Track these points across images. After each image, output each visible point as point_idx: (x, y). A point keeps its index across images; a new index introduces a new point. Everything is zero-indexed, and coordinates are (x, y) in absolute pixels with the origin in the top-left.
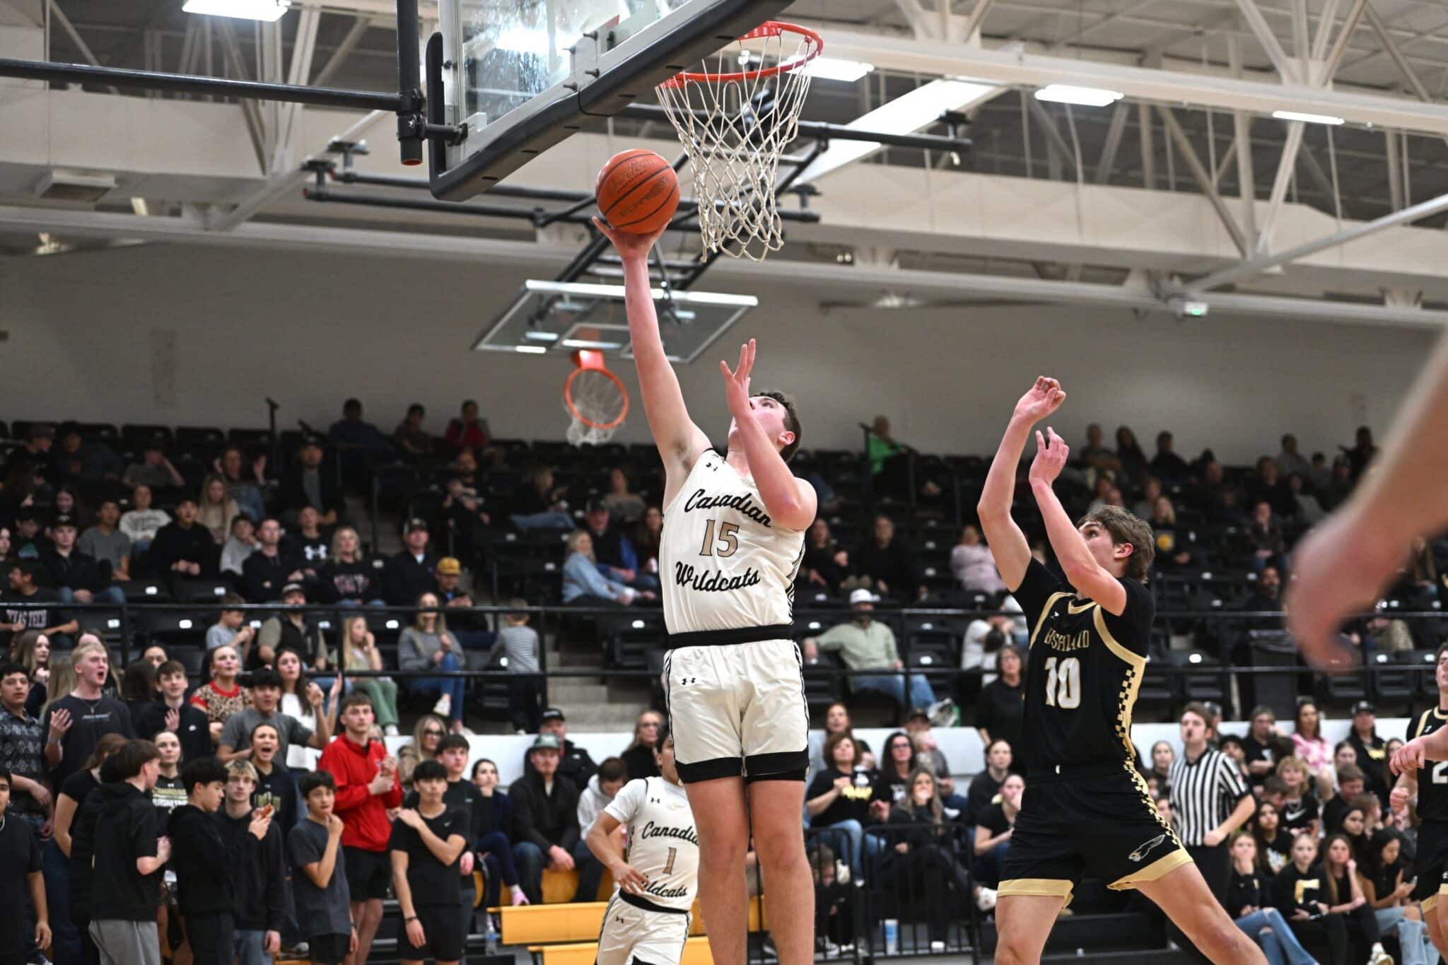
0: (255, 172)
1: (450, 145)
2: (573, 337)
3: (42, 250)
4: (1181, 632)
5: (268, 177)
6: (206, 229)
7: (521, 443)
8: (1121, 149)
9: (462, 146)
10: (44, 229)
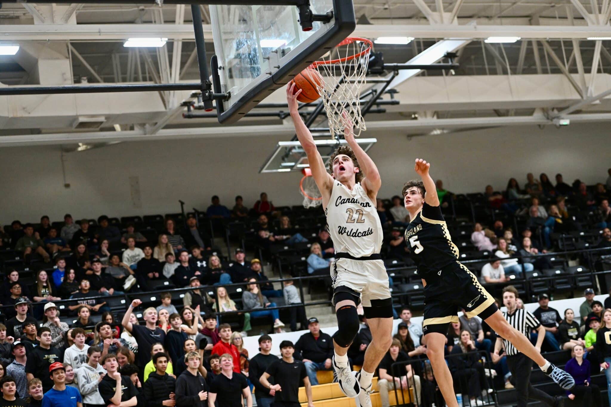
0: (162, 109)
1: (224, 101)
2: (301, 163)
3: (80, 149)
4: (573, 259)
5: (168, 110)
6: (145, 134)
7: (287, 208)
8: (526, 58)
9: (229, 101)
10: (81, 141)
